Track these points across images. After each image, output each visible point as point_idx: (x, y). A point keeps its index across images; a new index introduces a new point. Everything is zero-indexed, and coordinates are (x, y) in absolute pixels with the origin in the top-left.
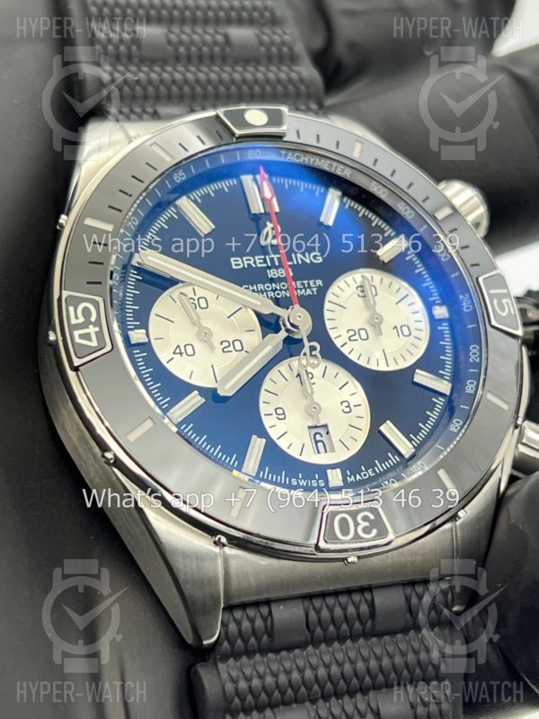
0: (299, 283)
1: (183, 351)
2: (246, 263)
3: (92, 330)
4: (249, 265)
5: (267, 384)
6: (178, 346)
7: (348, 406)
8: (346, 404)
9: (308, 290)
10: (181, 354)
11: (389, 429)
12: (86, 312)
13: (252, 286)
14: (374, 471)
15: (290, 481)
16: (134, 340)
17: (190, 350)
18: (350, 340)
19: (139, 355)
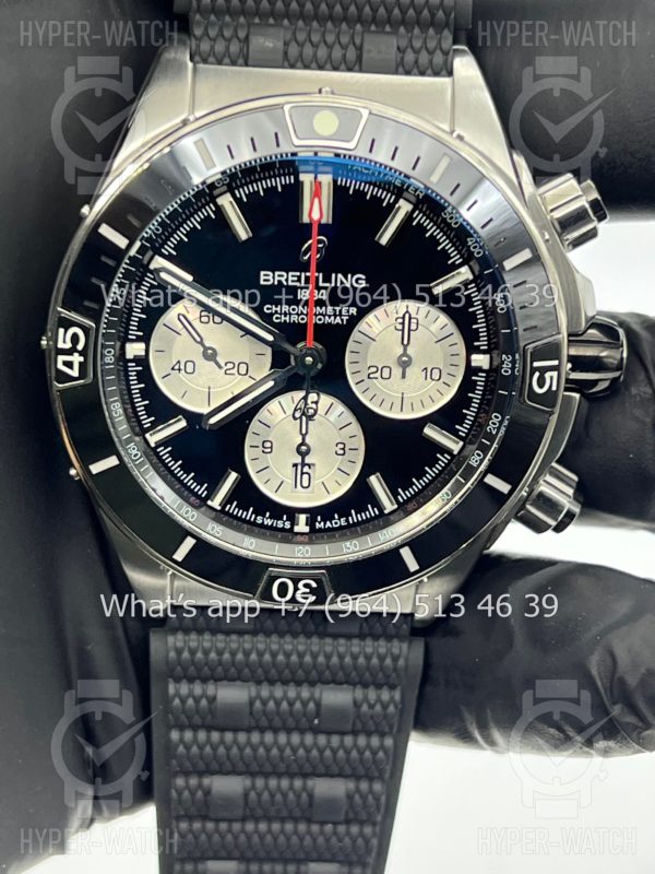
1: (182, 367)
2: (277, 278)
3: (77, 359)
4: (280, 282)
5: (263, 414)
6: (179, 362)
7: (343, 449)
8: (342, 446)
10: (179, 370)
11: (375, 481)
12: (75, 338)
14: (347, 521)
15: (255, 519)
16: (129, 355)
17: (190, 367)
18: (369, 378)
19: (133, 369)
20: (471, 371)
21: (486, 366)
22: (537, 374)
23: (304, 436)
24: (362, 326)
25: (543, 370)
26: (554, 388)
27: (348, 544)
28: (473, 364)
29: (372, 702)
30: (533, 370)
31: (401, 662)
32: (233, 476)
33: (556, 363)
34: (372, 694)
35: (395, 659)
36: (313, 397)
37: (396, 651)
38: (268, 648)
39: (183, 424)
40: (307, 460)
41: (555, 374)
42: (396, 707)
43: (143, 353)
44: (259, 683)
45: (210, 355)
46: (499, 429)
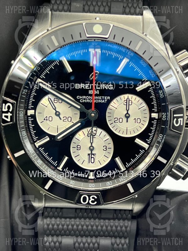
0: (100, 97)
1: (48, 119)
5: (77, 136)
6: (47, 117)
7: (106, 148)
8: (105, 147)
9: (103, 100)
10: (47, 120)
11: (118, 160)
13: (81, 97)
16: (29, 114)
17: (50, 119)
18: (115, 122)
19: (30, 119)
20: (151, 119)
21: (157, 118)
22: (175, 119)
23: (92, 144)
24: (112, 103)
25: (178, 118)
26: (182, 124)
27: (108, 182)
28: (152, 117)
29: (118, 243)
30: (174, 118)
31: (128, 228)
32: (66, 158)
33: (182, 115)
34: (118, 240)
35: (126, 227)
36: (94, 129)
37: (126, 224)
38: (80, 224)
39: (48, 139)
40: (93, 153)
41: (182, 119)
42: (127, 245)
43: (34, 113)
44: (77, 236)
45: (58, 114)
46: (162, 140)
